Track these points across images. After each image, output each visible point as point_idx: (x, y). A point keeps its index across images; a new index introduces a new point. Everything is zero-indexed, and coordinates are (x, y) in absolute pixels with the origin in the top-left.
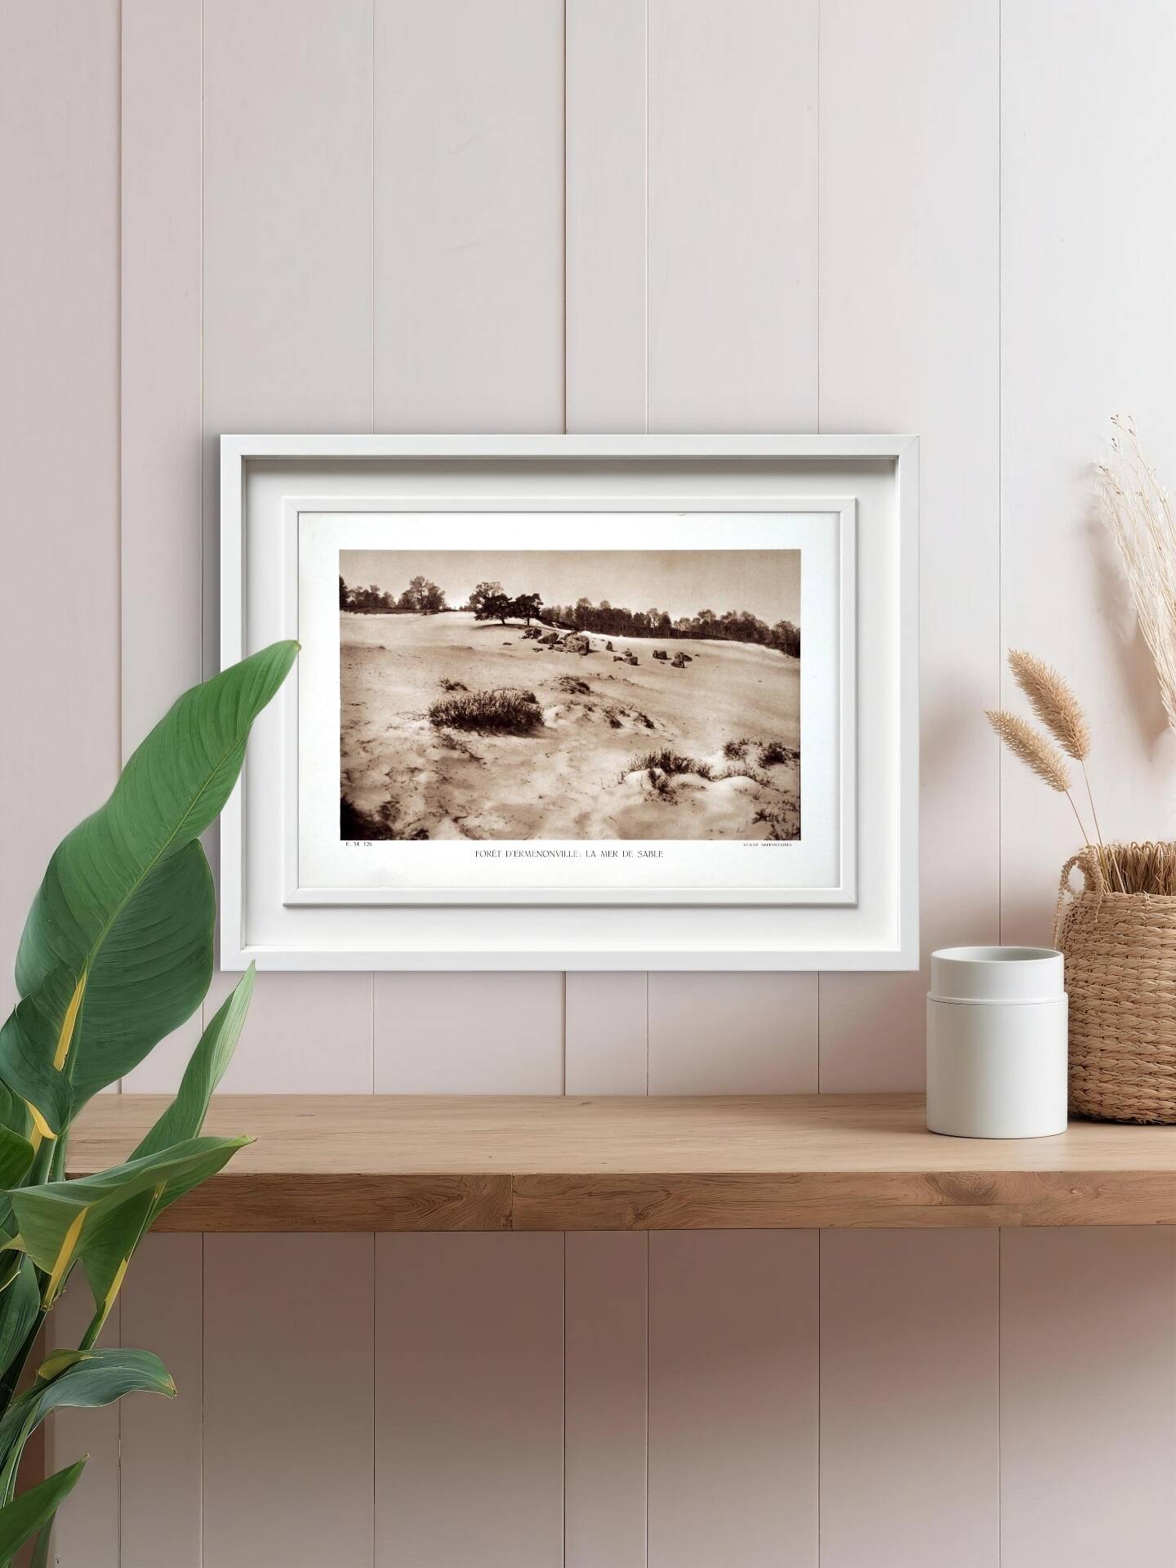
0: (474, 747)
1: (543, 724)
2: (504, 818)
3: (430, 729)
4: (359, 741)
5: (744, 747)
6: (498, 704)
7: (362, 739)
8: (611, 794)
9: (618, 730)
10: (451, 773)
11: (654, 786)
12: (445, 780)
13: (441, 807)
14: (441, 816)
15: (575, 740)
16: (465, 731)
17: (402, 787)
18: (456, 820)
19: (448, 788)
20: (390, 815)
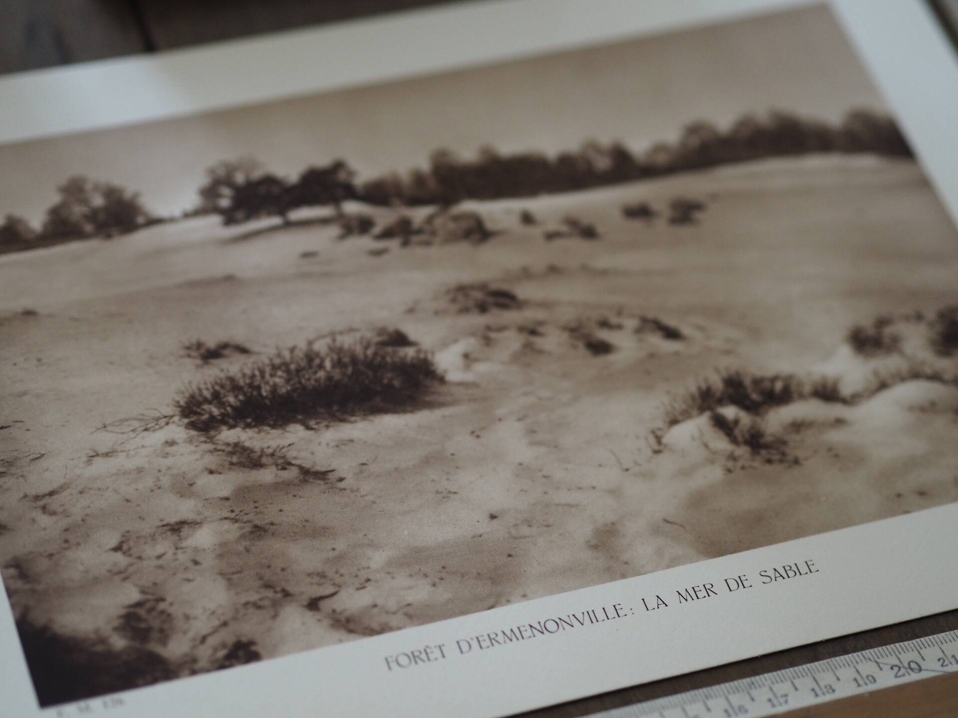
0: (303, 454)
1: (442, 380)
2: (426, 576)
3: (190, 441)
4: (26, 496)
5: (888, 331)
6: (328, 364)
7: (33, 492)
8: (648, 476)
9: (611, 358)
10: (270, 514)
11: (734, 440)
12: (258, 531)
13: (268, 586)
14: (276, 605)
15: (526, 394)
16: (273, 427)
17: (161, 567)
18: (313, 605)
19: (272, 545)
20: (149, 630)
